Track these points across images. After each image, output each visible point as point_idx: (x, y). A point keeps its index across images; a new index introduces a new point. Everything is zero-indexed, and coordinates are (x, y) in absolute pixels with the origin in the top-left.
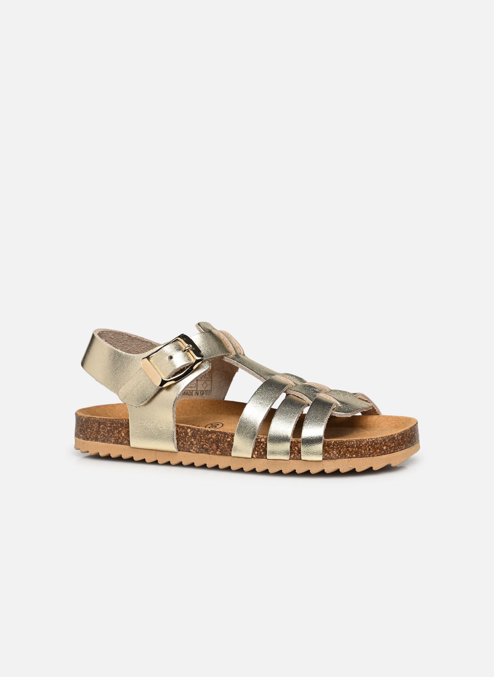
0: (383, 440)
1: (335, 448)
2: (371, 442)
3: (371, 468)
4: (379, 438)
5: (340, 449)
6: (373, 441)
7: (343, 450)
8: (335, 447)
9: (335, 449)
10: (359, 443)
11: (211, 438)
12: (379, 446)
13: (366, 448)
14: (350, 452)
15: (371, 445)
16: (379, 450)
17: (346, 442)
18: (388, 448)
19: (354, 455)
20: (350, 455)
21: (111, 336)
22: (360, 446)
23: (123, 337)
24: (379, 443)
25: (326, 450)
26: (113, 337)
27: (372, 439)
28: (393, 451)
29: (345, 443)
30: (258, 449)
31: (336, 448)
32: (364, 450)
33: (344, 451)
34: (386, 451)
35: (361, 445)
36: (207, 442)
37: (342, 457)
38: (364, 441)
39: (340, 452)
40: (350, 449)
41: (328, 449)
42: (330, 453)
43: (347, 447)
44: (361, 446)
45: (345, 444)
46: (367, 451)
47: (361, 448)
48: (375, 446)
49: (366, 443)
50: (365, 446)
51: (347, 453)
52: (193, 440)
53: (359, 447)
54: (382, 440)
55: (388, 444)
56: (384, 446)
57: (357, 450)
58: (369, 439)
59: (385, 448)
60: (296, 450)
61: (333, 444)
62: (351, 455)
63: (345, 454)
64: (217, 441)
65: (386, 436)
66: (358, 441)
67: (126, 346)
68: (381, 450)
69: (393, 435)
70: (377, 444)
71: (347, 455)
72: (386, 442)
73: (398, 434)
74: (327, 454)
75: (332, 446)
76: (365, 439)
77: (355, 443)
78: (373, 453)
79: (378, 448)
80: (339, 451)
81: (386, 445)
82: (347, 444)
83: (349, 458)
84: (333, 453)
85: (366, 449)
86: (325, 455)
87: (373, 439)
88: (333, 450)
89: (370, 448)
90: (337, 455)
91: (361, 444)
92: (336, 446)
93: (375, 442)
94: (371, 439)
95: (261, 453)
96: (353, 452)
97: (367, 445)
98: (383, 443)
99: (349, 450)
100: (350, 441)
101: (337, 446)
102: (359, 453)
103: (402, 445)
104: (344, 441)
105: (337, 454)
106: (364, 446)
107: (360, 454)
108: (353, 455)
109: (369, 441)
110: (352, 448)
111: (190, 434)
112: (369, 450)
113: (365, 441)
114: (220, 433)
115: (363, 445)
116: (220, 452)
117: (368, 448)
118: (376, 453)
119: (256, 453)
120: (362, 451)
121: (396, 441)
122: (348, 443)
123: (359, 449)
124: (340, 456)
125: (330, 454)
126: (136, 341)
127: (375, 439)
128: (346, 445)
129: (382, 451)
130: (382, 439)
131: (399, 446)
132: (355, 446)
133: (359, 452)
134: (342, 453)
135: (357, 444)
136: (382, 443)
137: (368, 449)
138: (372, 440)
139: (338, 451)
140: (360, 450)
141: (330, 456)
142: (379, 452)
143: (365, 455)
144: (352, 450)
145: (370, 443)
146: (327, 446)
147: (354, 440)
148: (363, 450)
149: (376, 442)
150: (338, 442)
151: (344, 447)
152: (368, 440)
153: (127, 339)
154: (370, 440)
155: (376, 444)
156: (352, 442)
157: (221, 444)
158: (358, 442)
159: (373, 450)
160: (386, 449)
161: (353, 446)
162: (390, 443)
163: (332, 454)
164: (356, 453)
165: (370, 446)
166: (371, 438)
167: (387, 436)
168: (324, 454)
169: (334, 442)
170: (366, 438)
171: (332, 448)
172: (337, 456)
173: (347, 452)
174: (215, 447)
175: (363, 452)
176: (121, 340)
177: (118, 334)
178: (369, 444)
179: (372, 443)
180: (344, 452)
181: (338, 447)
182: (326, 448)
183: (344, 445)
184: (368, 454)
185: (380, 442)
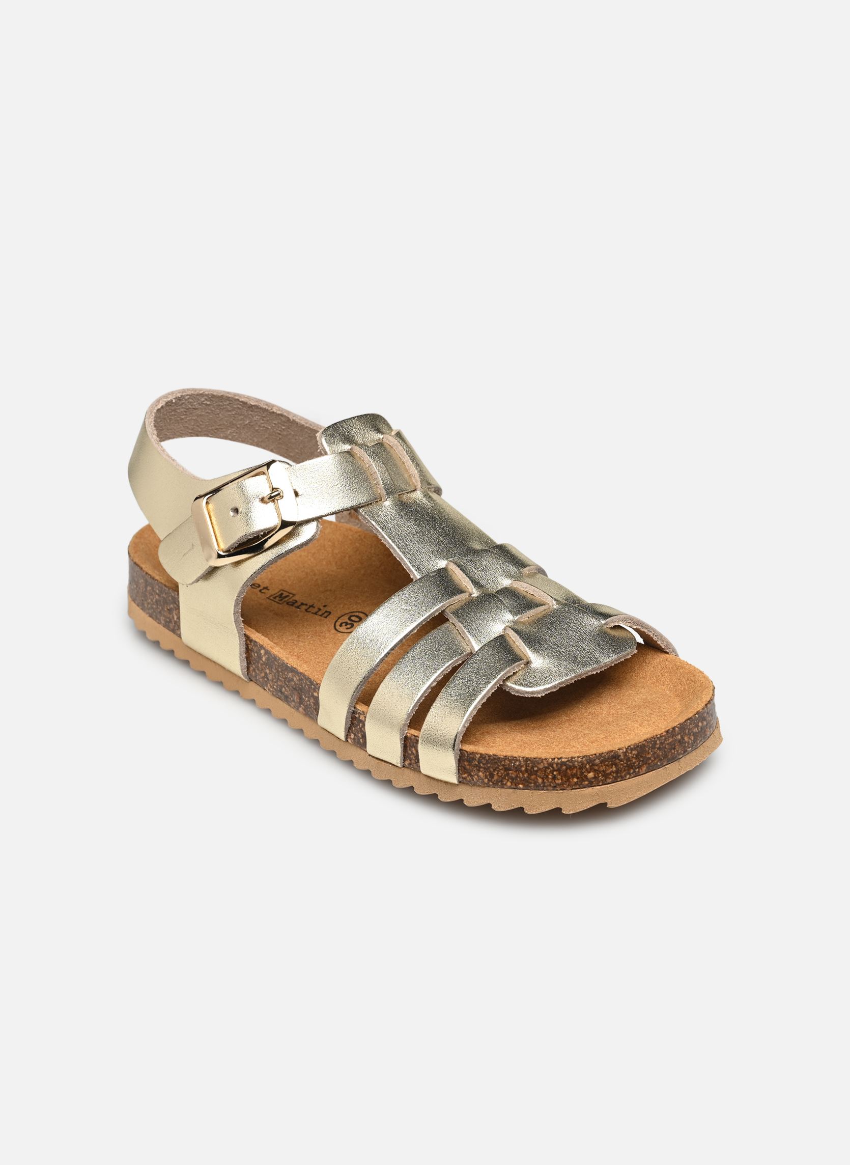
0: (587, 761)
1: (482, 768)
2: (557, 764)
3: (558, 810)
4: (578, 757)
5: (492, 770)
6: (562, 762)
7: (498, 773)
8: (481, 765)
9: (481, 770)
10: (531, 765)
11: (292, 680)
12: (577, 771)
13: (547, 774)
14: (512, 779)
15: (559, 770)
16: (575, 780)
17: (505, 761)
18: (600, 775)
19: (521, 784)
20: (511, 783)
21: (204, 401)
22: (534, 770)
23: (231, 402)
24: (578, 767)
25: (465, 768)
26: (208, 403)
27: (561, 758)
28: (611, 780)
29: (502, 761)
30: (355, 729)
31: (484, 768)
32: (542, 778)
33: (500, 774)
34: (593, 780)
35: (536, 769)
36: (286, 684)
37: (495, 785)
38: (542, 762)
39: (492, 776)
40: (512, 774)
41: (468, 767)
42: (472, 774)
43: (505, 768)
44: (537, 771)
45: (503, 763)
46: (548, 780)
47: (536, 775)
48: (568, 771)
49: (546, 765)
50: (545, 772)
51: (505, 778)
52: (268, 671)
53: (531, 771)
54: (585, 762)
55: (599, 768)
56: (589, 772)
57: (527, 777)
58: (554, 759)
59: (591, 775)
60: (413, 754)
61: (479, 759)
62: (514, 784)
63: (502, 781)
64: (300, 689)
65: (595, 754)
66: (530, 760)
67: (242, 417)
68: (580, 779)
69: (613, 751)
70: (573, 769)
71: (506, 783)
72: (593, 765)
73: (626, 749)
74: (466, 775)
75: (477, 763)
76: (546, 759)
77: (523, 763)
78: (562, 784)
79: (573, 776)
80: (490, 774)
81: (595, 771)
82: (505, 764)
83: (510, 788)
84: (478, 776)
85: (547, 776)
86: (464, 776)
87: (563, 760)
88: (479, 771)
89: (555, 775)
90: (487, 780)
91: (536, 766)
92: (484, 764)
93: (568, 764)
94: (558, 759)
95: (359, 739)
96: (518, 779)
97: (550, 770)
98: (588, 766)
99: (510, 774)
100: (513, 760)
101: (487, 763)
102: (531, 783)
103: (638, 768)
104: (499, 758)
105: (486, 778)
106: (542, 771)
107: (532, 785)
108: (519, 784)
109: (554, 763)
110: (516, 771)
111: (264, 659)
112: (554, 778)
113: (545, 762)
114: (303, 676)
115: (539, 769)
116: (304, 710)
117: (551, 774)
118: (569, 785)
119: (352, 736)
120: (537, 779)
121: (621, 760)
122: (507, 762)
123: (530, 775)
124: (491, 784)
125: (472, 776)
126: (257, 410)
127: (566, 760)
128: (503, 765)
129: (584, 781)
130: (584, 759)
131: (629, 770)
132: (523, 769)
133: (530, 779)
134: (496, 778)
135: (526, 766)
136: (586, 766)
137: (550, 777)
138: (559, 761)
139: (488, 774)
140: (533, 777)
141: (473, 780)
142: (576, 784)
143: (544, 786)
144: (517, 777)
145: (555, 766)
146: (467, 761)
147: (520, 758)
148: (540, 778)
149: (571, 764)
150: (487, 758)
151: (500, 768)
152: (550, 760)
153: (240, 407)
154: (556, 760)
155: (570, 768)
156: (515, 762)
157: (306, 697)
158: (529, 762)
159: (562, 779)
160: (595, 777)
161: (518, 769)
162: (605, 765)
163: (476, 777)
164: (524, 782)
165: (556, 771)
166: (559, 757)
167: (598, 755)
168: (461, 774)
169: (480, 757)
170: (548, 757)
171: (476, 766)
172: (487, 782)
173: (507, 778)
174: (297, 698)
175: (540, 780)
176: (228, 407)
177: (218, 398)
178: (553, 768)
179: (561, 766)
180: (501, 776)
181: (488, 767)
182: (464, 764)
183: (499, 764)
184: (550, 785)
185: (580, 764)
